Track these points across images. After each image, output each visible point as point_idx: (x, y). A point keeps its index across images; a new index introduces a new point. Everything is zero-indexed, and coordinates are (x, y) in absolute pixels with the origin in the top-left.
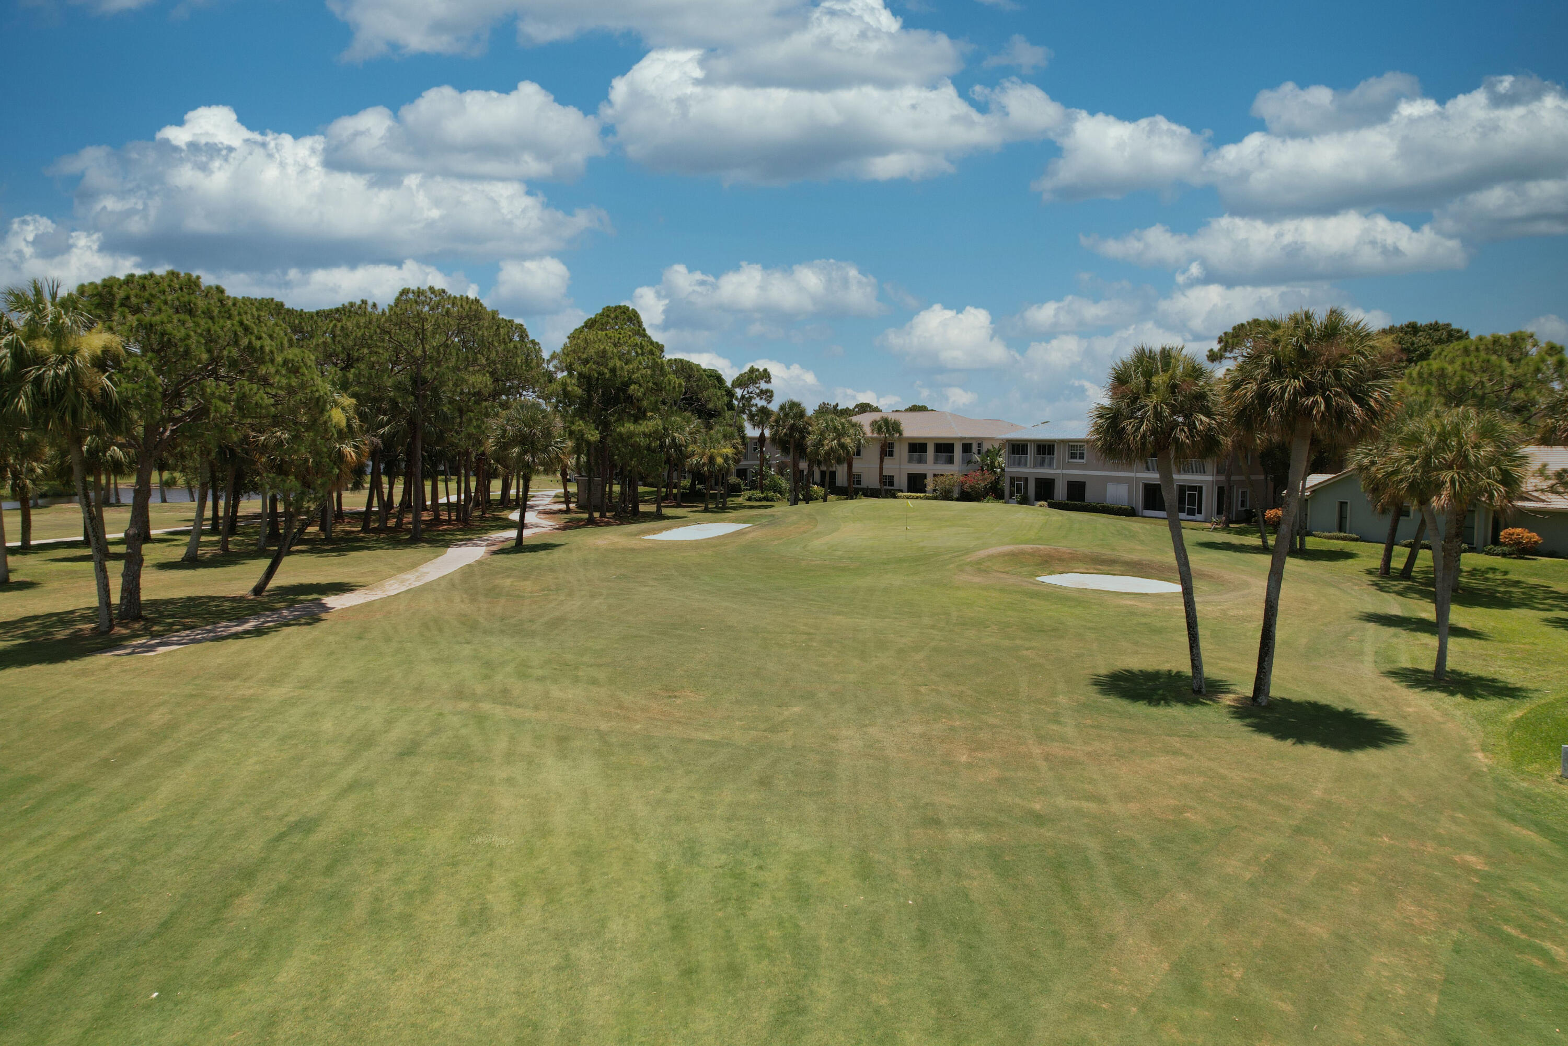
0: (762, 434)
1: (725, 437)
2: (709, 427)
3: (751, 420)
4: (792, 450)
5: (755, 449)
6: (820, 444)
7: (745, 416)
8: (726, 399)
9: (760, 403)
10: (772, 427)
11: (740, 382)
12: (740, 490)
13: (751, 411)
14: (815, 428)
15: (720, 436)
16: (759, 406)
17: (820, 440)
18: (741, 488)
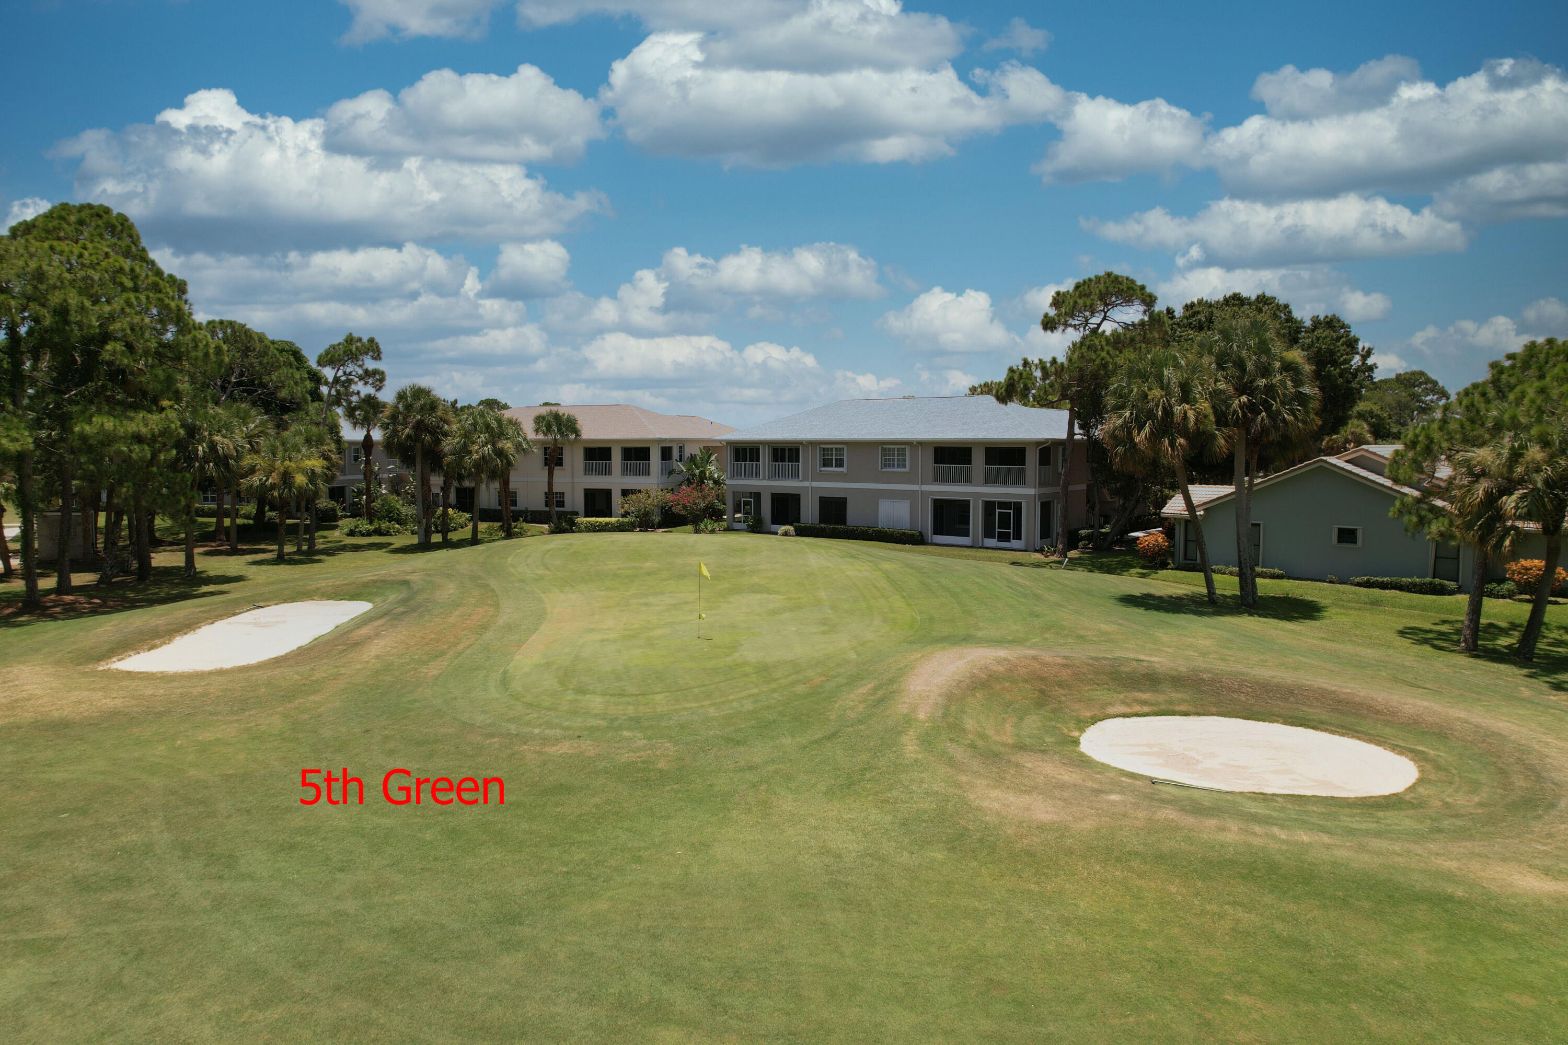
0: (368, 437)
1: (308, 441)
2: (281, 426)
3: (349, 417)
4: (418, 460)
5: (356, 458)
6: (464, 450)
7: (340, 411)
8: (309, 385)
9: (364, 389)
10: (385, 427)
11: (331, 358)
12: (335, 518)
13: (351, 402)
14: (455, 427)
15: (300, 440)
16: (362, 395)
17: (465, 446)
18: (336, 515)
